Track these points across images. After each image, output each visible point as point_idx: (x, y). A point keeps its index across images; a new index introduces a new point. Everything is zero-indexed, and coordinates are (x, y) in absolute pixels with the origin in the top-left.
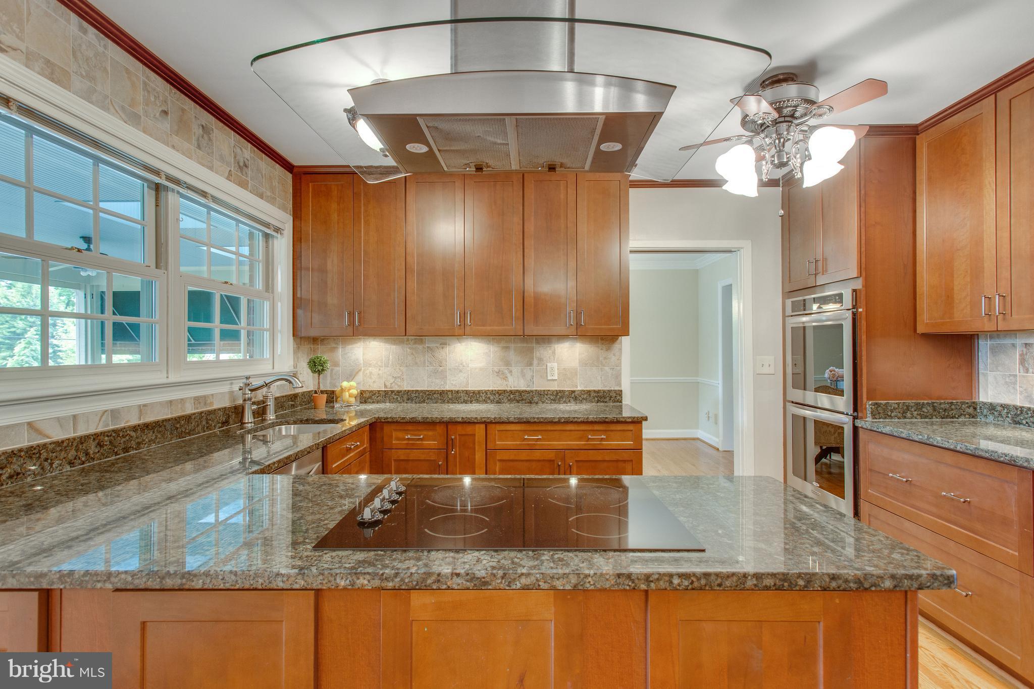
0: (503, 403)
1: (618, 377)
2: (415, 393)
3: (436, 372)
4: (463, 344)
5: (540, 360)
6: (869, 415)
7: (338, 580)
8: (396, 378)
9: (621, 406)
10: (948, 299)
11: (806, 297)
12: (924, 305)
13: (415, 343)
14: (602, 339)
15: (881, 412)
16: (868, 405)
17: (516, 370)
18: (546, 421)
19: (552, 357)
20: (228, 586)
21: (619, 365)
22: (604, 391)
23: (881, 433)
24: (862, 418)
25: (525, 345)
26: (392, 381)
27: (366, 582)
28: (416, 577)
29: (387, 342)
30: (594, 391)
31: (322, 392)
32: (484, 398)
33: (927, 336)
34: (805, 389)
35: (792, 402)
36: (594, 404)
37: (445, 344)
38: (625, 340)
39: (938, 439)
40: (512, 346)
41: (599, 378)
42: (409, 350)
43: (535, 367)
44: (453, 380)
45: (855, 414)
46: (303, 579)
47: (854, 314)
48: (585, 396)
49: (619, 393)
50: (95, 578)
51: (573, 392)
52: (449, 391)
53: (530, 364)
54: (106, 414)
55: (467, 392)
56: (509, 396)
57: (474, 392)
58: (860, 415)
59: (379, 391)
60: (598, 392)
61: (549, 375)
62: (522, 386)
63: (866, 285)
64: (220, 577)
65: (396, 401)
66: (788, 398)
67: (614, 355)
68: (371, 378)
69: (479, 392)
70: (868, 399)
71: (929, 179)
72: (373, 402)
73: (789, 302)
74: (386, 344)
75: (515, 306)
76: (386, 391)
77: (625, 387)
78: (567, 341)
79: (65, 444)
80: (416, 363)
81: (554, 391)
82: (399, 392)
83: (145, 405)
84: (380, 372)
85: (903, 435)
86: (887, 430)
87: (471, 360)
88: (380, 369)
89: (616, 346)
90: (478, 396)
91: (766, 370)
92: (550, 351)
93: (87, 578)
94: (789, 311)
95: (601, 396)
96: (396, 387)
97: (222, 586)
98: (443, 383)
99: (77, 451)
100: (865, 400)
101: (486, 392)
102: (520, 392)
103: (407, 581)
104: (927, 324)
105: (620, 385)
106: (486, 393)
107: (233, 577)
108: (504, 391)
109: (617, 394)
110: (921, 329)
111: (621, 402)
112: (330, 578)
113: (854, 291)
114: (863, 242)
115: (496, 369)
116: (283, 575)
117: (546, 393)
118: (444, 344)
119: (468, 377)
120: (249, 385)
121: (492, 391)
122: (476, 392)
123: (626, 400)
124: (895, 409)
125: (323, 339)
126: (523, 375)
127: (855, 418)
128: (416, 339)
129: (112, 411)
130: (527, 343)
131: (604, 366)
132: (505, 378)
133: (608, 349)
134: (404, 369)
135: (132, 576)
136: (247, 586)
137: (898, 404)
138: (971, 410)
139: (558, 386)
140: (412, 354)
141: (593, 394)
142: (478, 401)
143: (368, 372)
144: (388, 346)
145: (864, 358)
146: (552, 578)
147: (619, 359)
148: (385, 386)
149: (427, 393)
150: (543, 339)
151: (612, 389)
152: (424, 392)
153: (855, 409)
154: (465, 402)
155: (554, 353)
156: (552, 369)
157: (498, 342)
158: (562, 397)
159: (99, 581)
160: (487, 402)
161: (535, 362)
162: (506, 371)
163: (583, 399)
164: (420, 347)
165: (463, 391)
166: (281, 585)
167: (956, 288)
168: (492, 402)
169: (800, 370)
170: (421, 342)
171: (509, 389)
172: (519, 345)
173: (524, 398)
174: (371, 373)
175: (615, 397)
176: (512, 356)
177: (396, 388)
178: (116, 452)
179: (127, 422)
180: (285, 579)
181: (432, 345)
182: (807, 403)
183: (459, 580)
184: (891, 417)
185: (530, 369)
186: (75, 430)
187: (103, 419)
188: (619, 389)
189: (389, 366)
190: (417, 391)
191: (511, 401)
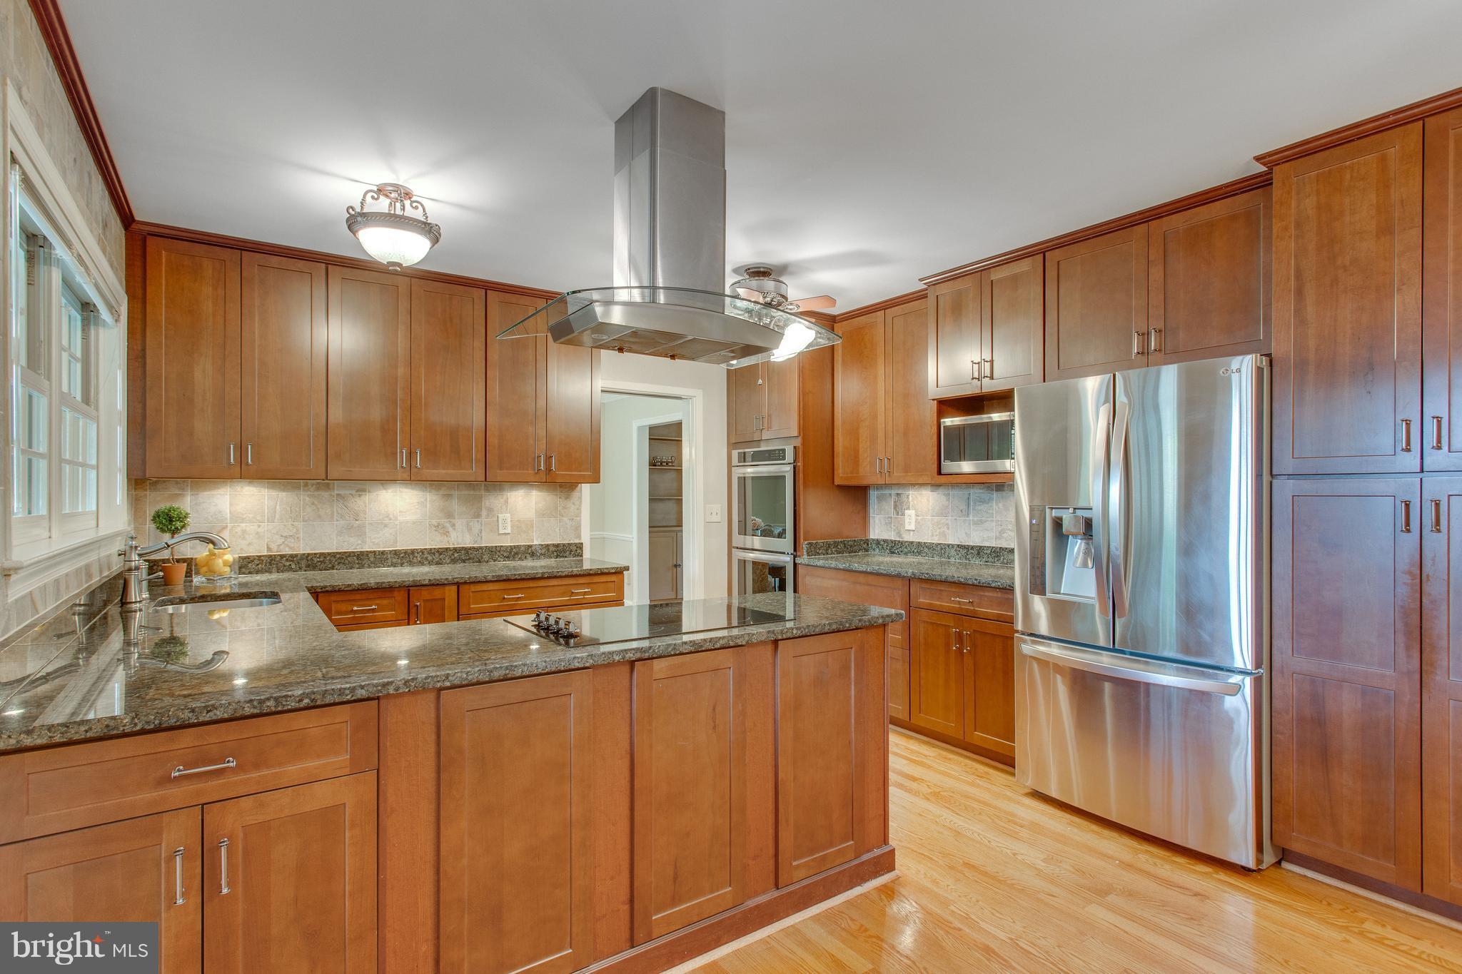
0: (445, 563)
1: (577, 528)
2: (319, 558)
3: (350, 528)
4: (390, 491)
5: (490, 510)
6: (805, 553)
7: (614, 657)
8: (286, 537)
9: (582, 560)
10: (855, 458)
11: (746, 450)
12: (839, 461)
13: (318, 489)
14: (561, 487)
15: (814, 550)
16: (804, 545)
17: (460, 523)
18: (528, 577)
19: (504, 507)
20: (540, 671)
21: (579, 515)
22: (564, 545)
23: (816, 566)
24: (799, 556)
25: (472, 493)
26: (280, 541)
27: (632, 655)
28: (661, 648)
29: (271, 487)
30: (554, 545)
31: (178, 561)
32: (419, 559)
33: (840, 487)
34: (745, 535)
35: (737, 548)
36: (553, 560)
37: (364, 491)
38: (586, 489)
39: (856, 566)
40: (456, 493)
41: (557, 530)
42: (307, 499)
43: (484, 519)
44: (375, 538)
45: (795, 554)
46: (591, 659)
47: (794, 468)
48: (543, 551)
49: (580, 546)
50: (435, 679)
51: (530, 546)
52: (371, 552)
53: (478, 516)
55: (396, 553)
56: (453, 555)
57: (406, 552)
58: (798, 554)
59: (260, 556)
60: (557, 546)
61: (500, 528)
62: (467, 541)
63: (803, 444)
64: (535, 665)
65: (290, 569)
66: (734, 545)
67: (574, 504)
68: (244, 538)
69: (413, 551)
70: (805, 540)
71: (843, 360)
72: (250, 573)
73: (735, 453)
74: (271, 491)
75: (476, 446)
76: (271, 556)
77: (585, 538)
78: (522, 489)
80: (320, 517)
81: (507, 547)
82: (292, 556)
84: (260, 530)
85: (832, 566)
86: (821, 563)
87: (400, 512)
88: (259, 526)
89: (576, 494)
90: (411, 556)
91: (715, 518)
92: (502, 500)
93: (429, 680)
94: (735, 461)
95: (560, 551)
96: (287, 549)
97: (536, 672)
98: (359, 542)
100: (802, 541)
101: (422, 551)
102: (467, 550)
103: (656, 651)
104: (842, 477)
105: (579, 537)
106: (423, 553)
107: (544, 664)
108: (447, 549)
109: (577, 547)
110: (837, 482)
111: (582, 556)
112: (610, 656)
113: (795, 447)
114: (801, 406)
115: (434, 522)
116: (578, 658)
117: (498, 549)
118: (361, 491)
119: (396, 534)
120: (136, 547)
121: (431, 549)
122: (409, 551)
123: (587, 554)
124: (821, 547)
125: (156, 482)
126: (470, 530)
127: (795, 557)
128: (318, 483)
130: (474, 490)
131: (563, 516)
132: (446, 533)
133: (567, 498)
134: (300, 525)
135: (467, 673)
136: (553, 669)
137: (823, 543)
138: (865, 546)
139: (511, 540)
140: (313, 504)
141: (552, 549)
142: (411, 564)
143: (238, 529)
144: (274, 493)
145: (801, 505)
146: (736, 638)
147: (579, 509)
148: (269, 549)
149: (338, 556)
150: (494, 484)
151: (572, 542)
152: (333, 555)
153: (795, 550)
154: (394, 565)
155: (506, 502)
156: (504, 520)
157: (438, 488)
158: (517, 553)
159: (438, 681)
160: (423, 564)
161: (484, 513)
162: (448, 525)
163: (542, 554)
164: (326, 494)
165: (391, 551)
166: (577, 665)
167: (860, 450)
168: (430, 563)
169: (742, 519)
170: (328, 487)
171: (451, 546)
172: (466, 492)
173: (471, 556)
174: (244, 532)
175: (576, 550)
176: (455, 505)
177: (287, 551)
180: (580, 660)
181: (342, 492)
182: (747, 547)
183: (686, 647)
184: (819, 554)
185: (478, 521)
188: (579, 542)
189: (276, 520)
190: (322, 554)
191: (454, 561)
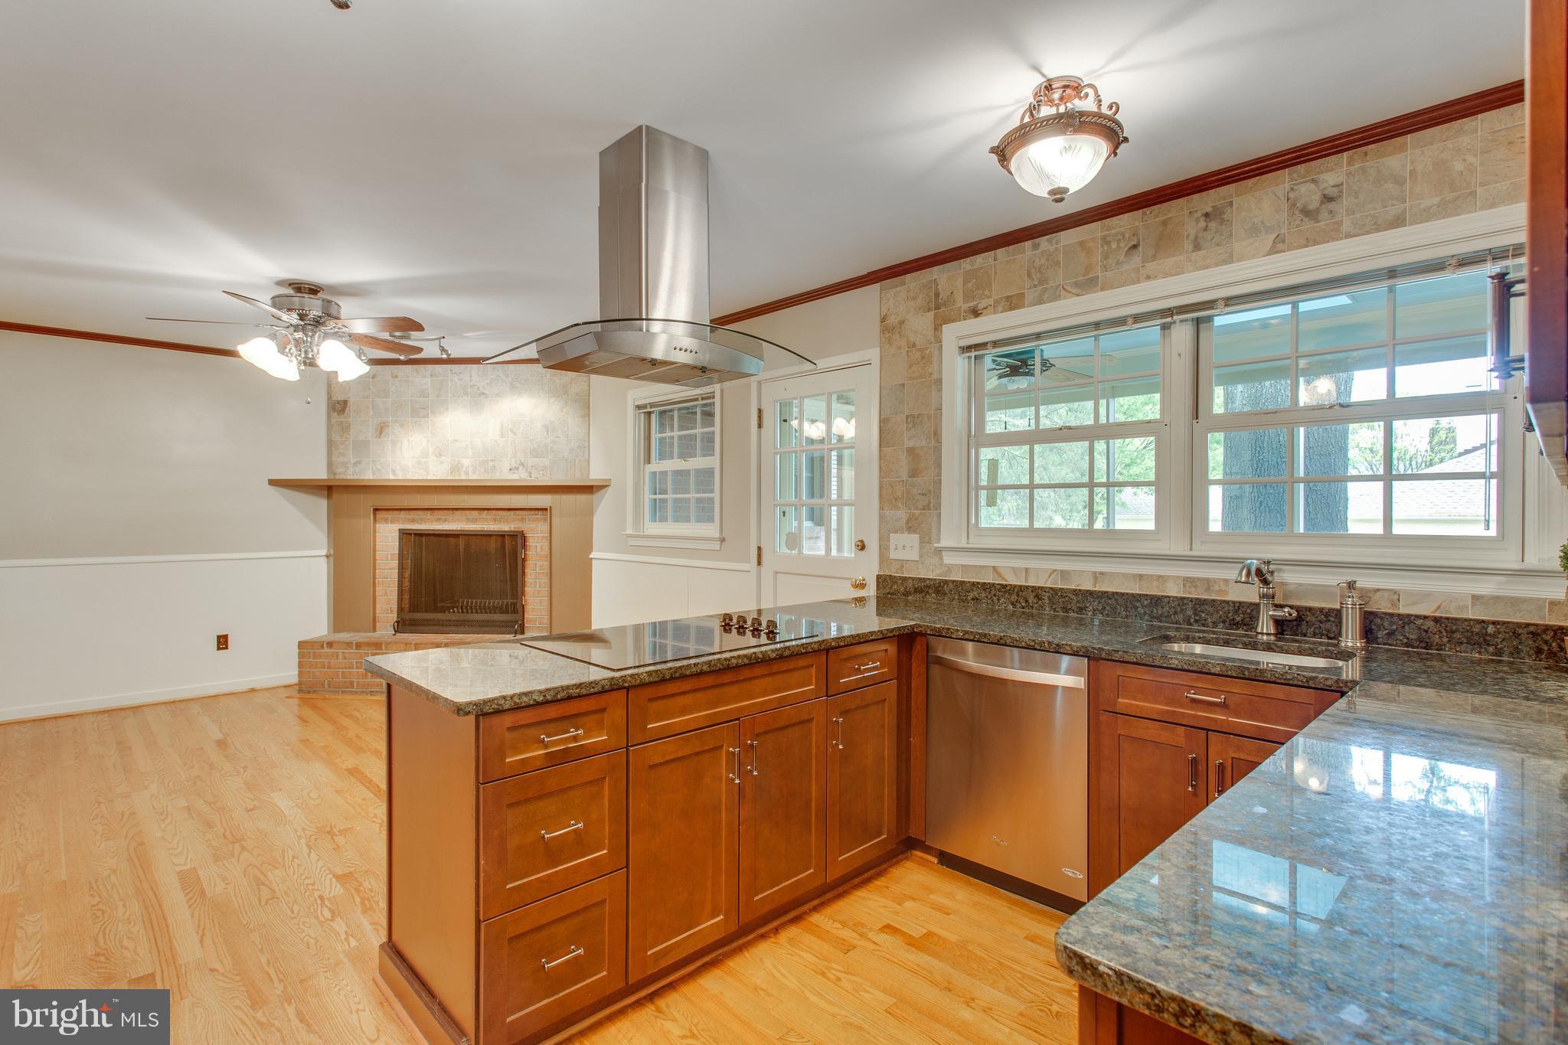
54: (1055, 573)
79: (1008, 588)
83: (1101, 573)
99: (1018, 595)
129: (1062, 571)
178: (1055, 609)
179: (1078, 585)
186: (1026, 580)
187: (1053, 576)
